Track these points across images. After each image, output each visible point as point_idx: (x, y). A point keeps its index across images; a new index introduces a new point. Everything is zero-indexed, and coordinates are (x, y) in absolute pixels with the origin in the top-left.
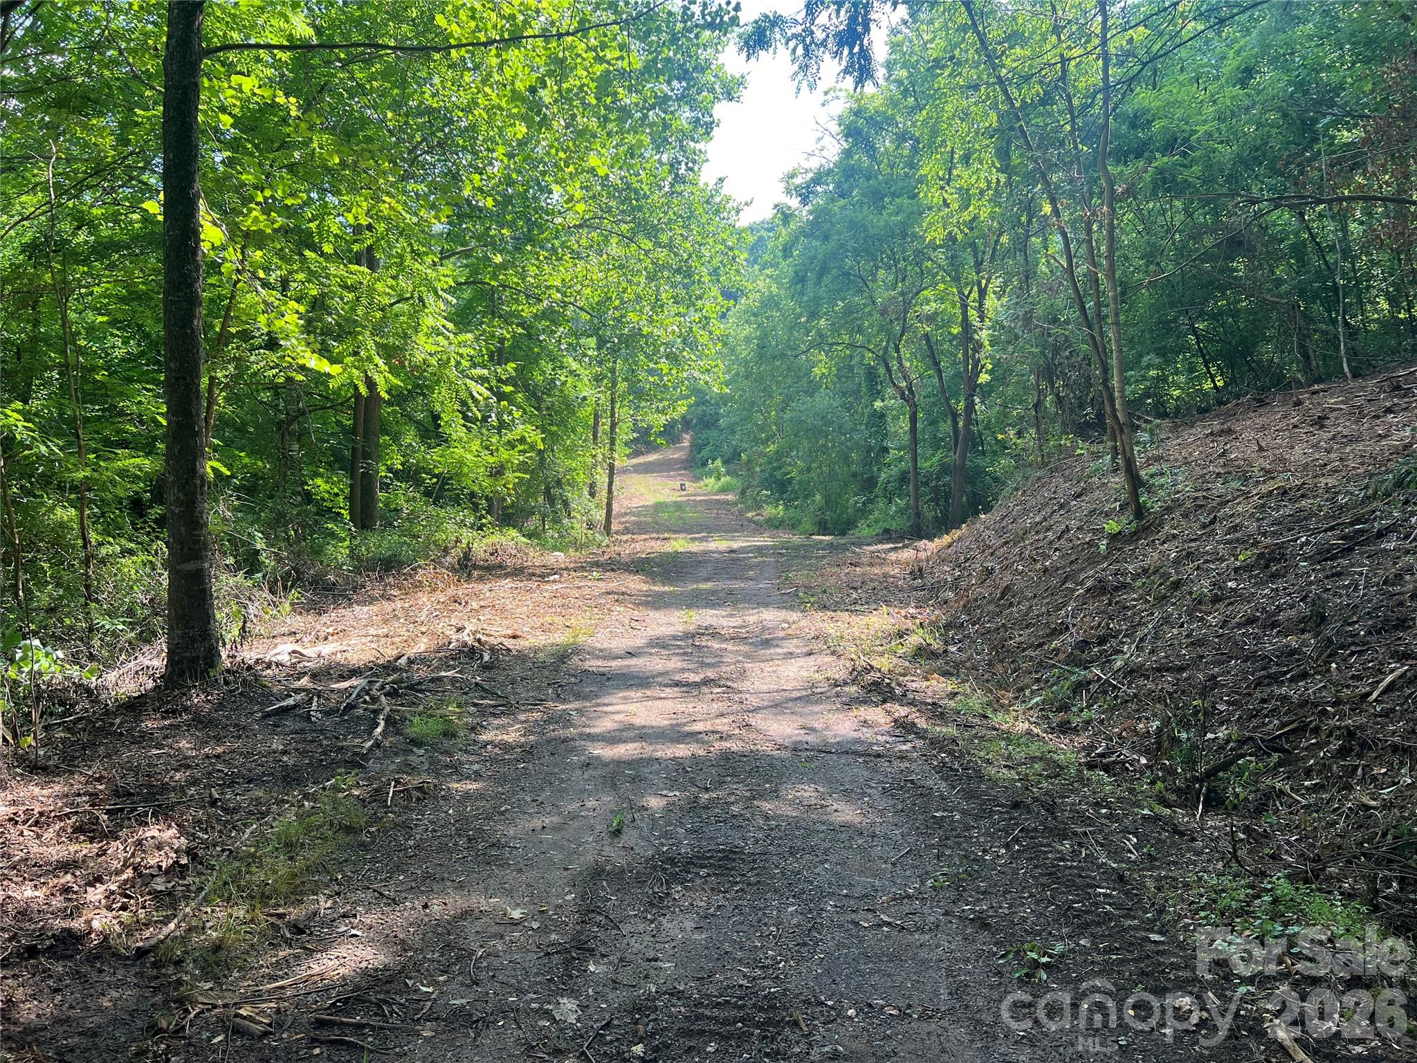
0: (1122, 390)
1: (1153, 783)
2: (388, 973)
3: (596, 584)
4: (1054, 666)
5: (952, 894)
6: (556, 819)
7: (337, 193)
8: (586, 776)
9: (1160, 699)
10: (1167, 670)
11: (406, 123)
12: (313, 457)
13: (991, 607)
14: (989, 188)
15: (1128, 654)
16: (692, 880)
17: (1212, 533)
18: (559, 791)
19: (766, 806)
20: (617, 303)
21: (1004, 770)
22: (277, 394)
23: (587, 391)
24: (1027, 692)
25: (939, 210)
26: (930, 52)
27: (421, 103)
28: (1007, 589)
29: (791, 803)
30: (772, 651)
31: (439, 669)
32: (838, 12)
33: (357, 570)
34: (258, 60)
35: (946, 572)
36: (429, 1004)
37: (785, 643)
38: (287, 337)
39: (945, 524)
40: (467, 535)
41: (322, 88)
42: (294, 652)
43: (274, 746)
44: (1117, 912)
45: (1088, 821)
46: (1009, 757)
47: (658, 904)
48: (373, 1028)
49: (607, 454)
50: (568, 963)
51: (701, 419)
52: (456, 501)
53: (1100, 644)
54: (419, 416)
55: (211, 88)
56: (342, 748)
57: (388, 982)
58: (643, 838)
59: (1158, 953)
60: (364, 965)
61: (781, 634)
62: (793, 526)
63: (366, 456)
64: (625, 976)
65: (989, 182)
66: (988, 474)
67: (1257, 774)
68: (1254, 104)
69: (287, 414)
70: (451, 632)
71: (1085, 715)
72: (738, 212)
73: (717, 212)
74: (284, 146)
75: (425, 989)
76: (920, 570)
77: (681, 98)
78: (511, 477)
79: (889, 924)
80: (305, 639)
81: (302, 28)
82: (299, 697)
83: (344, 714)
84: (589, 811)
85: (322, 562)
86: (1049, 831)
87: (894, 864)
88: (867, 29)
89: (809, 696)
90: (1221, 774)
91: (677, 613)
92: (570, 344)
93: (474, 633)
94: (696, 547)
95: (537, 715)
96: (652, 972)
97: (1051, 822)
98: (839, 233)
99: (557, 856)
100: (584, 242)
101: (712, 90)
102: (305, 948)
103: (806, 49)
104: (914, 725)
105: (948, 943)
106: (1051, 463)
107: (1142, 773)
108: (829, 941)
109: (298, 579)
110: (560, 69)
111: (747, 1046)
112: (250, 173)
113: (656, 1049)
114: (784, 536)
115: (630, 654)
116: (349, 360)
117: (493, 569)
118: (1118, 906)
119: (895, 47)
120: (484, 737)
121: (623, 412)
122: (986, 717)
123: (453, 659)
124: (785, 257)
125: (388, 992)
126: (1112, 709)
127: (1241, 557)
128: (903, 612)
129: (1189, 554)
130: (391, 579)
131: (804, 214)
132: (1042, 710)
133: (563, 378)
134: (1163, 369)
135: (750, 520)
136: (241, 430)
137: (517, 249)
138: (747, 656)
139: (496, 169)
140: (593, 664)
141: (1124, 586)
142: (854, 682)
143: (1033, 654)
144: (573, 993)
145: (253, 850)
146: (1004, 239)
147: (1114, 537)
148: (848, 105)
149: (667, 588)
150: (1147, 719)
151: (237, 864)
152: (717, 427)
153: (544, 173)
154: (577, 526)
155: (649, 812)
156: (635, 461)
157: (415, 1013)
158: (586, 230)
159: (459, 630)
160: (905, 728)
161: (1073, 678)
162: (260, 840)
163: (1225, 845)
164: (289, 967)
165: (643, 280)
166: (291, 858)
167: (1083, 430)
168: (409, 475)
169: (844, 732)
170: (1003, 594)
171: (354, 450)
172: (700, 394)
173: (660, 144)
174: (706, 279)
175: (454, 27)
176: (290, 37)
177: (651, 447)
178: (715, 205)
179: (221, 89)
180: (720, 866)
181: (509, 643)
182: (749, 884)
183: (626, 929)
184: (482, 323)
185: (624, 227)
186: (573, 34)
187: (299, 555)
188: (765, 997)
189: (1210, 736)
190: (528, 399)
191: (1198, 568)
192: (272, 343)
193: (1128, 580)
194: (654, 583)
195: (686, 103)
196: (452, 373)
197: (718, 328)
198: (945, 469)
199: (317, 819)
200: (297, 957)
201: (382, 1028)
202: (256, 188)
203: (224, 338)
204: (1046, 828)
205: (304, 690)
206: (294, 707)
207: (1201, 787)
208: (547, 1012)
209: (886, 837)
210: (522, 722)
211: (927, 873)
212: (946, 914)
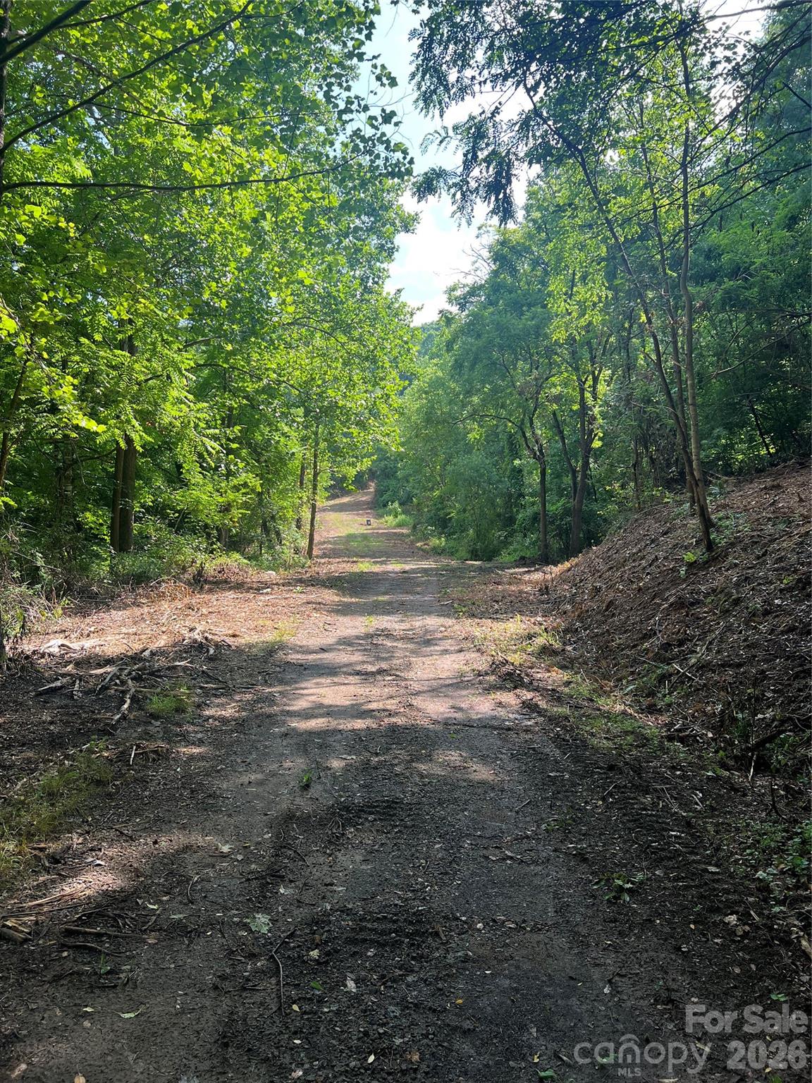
0: (698, 455)
1: (716, 752)
2: (123, 894)
3: (298, 596)
4: (645, 662)
5: (560, 835)
6: (260, 776)
7: (105, 295)
8: (284, 744)
9: (724, 689)
10: (730, 666)
11: (161, 244)
12: (84, 495)
13: (599, 617)
14: (600, 301)
15: (701, 653)
16: (362, 824)
17: (764, 563)
18: (263, 754)
19: (422, 767)
20: (320, 382)
21: (605, 741)
22: (56, 447)
23: (296, 448)
24: (624, 682)
25: (562, 317)
26: (557, 199)
27: (173, 229)
28: (611, 603)
29: (441, 765)
30: (432, 648)
31: (174, 660)
32: (488, 168)
33: (115, 583)
34: (47, 194)
35: (566, 590)
36: (154, 918)
37: (442, 643)
38: (65, 403)
39: (566, 554)
40: (201, 557)
41: (97, 216)
42: (62, 645)
43: (44, 718)
44: (684, 850)
45: (665, 780)
46: (608, 731)
47: (335, 842)
48: (109, 936)
49: (311, 496)
50: (263, 886)
51: (383, 471)
52: (193, 531)
53: (679, 646)
54: (167, 466)
55: (10, 214)
56: (96, 720)
57: (123, 901)
58: (326, 791)
59: (713, 881)
60: (105, 887)
61: (440, 635)
62: (452, 553)
63: (125, 495)
64: (308, 897)
65: (600, 297)
66: (600, 516)
67: (794, 747)
68: (797, 244)
69: (64, 462)
70: (185, 632)
71: (667, 699)
72: (412, 315)
73: (396, 315)
74: (66, 258)
75: (151, 907)
76: (547, 588)
77: (370, 230)
78: (236, 513)
79: (511, 858)
80: (72, 636)
81: (82, 170)
82: (65, 680)
83: (99, 693)
84: (285, 769)
85: (88, 577)
86: (636, 787)
87: (517, 812)
88: (509, 182)
89: (460, 683)
90: (768, 745)
91: (361, 619)
92: (282, 413)
93: (203, 633)
94: (377, 569)
95: (249, 697)
96: (328, 894)
97: (637, 781)
98: (488, 332)
99: (259, 805)
100: (295, 336)
101: (393, 224)
102: (60, 875)
103: (463, 195)
104: (537, 705)
105: (555, 873)
106: (646, 508)
107: (709, 744)
108: (465, 869)
109: (69, 589)
110: (277, 204)
111: (398, 952)
112: (38, 279)
113: (328, 954)
114: (445, 561)
115: (323, 650)
116: (112, 422)
117: (220, 583)
118: (686, 845)
119: (532, 195)
120: (207, 713)
121: (324, 465)
122: (592, 700)
123: (186, 652)
124: (448, 351)
125: (122, 909)
126: (688, 695)
127: (785, 581)
128: (533, 620)
129: (746, 578)
130: (141, 590)
131: (463, 317)
132: (635, 695)
133: (277, 438)
134: (730, 439)
135: (420, 549)
136: (28, 474)
137: (244, 339)
138: (413, 652)
139: (228, 280)
140: (294, 657)
141: (698, 602)
142: (493, 672)
143: (629, 653)
144: (267, 910)
145: (22, 798)
146: (612, 339)
147: (691, 565)
148: (497, 237)
149: (353, 600)
150: (714, 703)
151: (10, 809)
152: (396, 478)
153: (265, 283)
154: (286, 551)
155: (332, 771)
156: (332, 502)
157: (142, 926)
158: (297, 327)
159: (191, 630)
160: (529, 707)
161: (659, 671)
162: (29, 790)
163: (768, 799)
164: (47, 889)
165: (340, 365)
166: (52, 805)
167: (669, 484)
168: (158, 510)
169: (484, 711)
170: (608, 607)
171: (115, 491)
172: (381, 451)
173: (353, 264)
174: (387, 365)
175: (198, 172)
176: (73, 178)
177: (345, 492)
178: (394, 310)
179: (17, 215)
180: (384, 813)
181: (230, 641)
182: (406, 827)
183: (309, 861)
184: (216, 396)
185: (326, 325)
186: (286, 180)
187: (70, 571)
188: (414, 913)
189: (760, 716)
190: (250, 454)
191: (753, 589)
192: (54, 409)
193: (701, 598)
194: (344, 596)
195: (374, 233)
196: (192, 433)
197: (396, 401)
198: (567, 512)
199: (75, 775)
200: (53, 881)
201: (116, 937)
202: (43, 290)
203: (16, 404)
204: (633, 785)
205: (69, 675)
206: (61, 688)
207: (753, 755)
208: (246, 925)
209: (512, 791)
210: (237, 702)
211: (542, 819)
212: (555, 850)
